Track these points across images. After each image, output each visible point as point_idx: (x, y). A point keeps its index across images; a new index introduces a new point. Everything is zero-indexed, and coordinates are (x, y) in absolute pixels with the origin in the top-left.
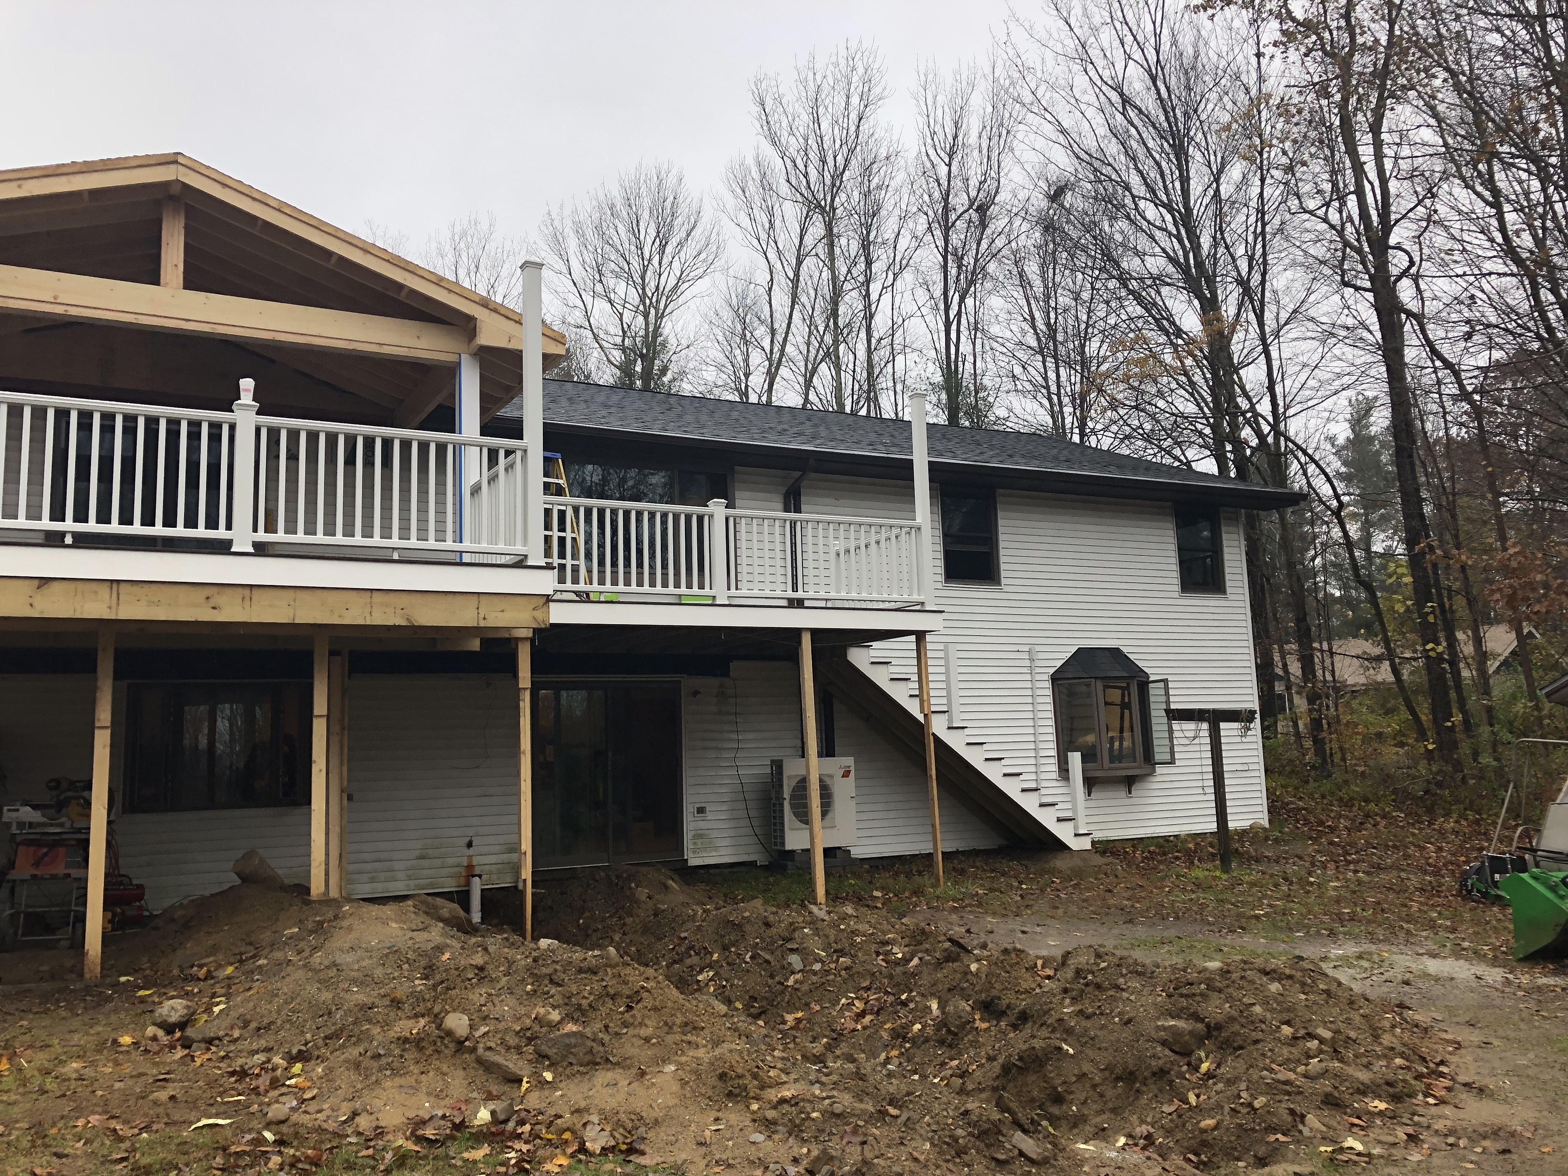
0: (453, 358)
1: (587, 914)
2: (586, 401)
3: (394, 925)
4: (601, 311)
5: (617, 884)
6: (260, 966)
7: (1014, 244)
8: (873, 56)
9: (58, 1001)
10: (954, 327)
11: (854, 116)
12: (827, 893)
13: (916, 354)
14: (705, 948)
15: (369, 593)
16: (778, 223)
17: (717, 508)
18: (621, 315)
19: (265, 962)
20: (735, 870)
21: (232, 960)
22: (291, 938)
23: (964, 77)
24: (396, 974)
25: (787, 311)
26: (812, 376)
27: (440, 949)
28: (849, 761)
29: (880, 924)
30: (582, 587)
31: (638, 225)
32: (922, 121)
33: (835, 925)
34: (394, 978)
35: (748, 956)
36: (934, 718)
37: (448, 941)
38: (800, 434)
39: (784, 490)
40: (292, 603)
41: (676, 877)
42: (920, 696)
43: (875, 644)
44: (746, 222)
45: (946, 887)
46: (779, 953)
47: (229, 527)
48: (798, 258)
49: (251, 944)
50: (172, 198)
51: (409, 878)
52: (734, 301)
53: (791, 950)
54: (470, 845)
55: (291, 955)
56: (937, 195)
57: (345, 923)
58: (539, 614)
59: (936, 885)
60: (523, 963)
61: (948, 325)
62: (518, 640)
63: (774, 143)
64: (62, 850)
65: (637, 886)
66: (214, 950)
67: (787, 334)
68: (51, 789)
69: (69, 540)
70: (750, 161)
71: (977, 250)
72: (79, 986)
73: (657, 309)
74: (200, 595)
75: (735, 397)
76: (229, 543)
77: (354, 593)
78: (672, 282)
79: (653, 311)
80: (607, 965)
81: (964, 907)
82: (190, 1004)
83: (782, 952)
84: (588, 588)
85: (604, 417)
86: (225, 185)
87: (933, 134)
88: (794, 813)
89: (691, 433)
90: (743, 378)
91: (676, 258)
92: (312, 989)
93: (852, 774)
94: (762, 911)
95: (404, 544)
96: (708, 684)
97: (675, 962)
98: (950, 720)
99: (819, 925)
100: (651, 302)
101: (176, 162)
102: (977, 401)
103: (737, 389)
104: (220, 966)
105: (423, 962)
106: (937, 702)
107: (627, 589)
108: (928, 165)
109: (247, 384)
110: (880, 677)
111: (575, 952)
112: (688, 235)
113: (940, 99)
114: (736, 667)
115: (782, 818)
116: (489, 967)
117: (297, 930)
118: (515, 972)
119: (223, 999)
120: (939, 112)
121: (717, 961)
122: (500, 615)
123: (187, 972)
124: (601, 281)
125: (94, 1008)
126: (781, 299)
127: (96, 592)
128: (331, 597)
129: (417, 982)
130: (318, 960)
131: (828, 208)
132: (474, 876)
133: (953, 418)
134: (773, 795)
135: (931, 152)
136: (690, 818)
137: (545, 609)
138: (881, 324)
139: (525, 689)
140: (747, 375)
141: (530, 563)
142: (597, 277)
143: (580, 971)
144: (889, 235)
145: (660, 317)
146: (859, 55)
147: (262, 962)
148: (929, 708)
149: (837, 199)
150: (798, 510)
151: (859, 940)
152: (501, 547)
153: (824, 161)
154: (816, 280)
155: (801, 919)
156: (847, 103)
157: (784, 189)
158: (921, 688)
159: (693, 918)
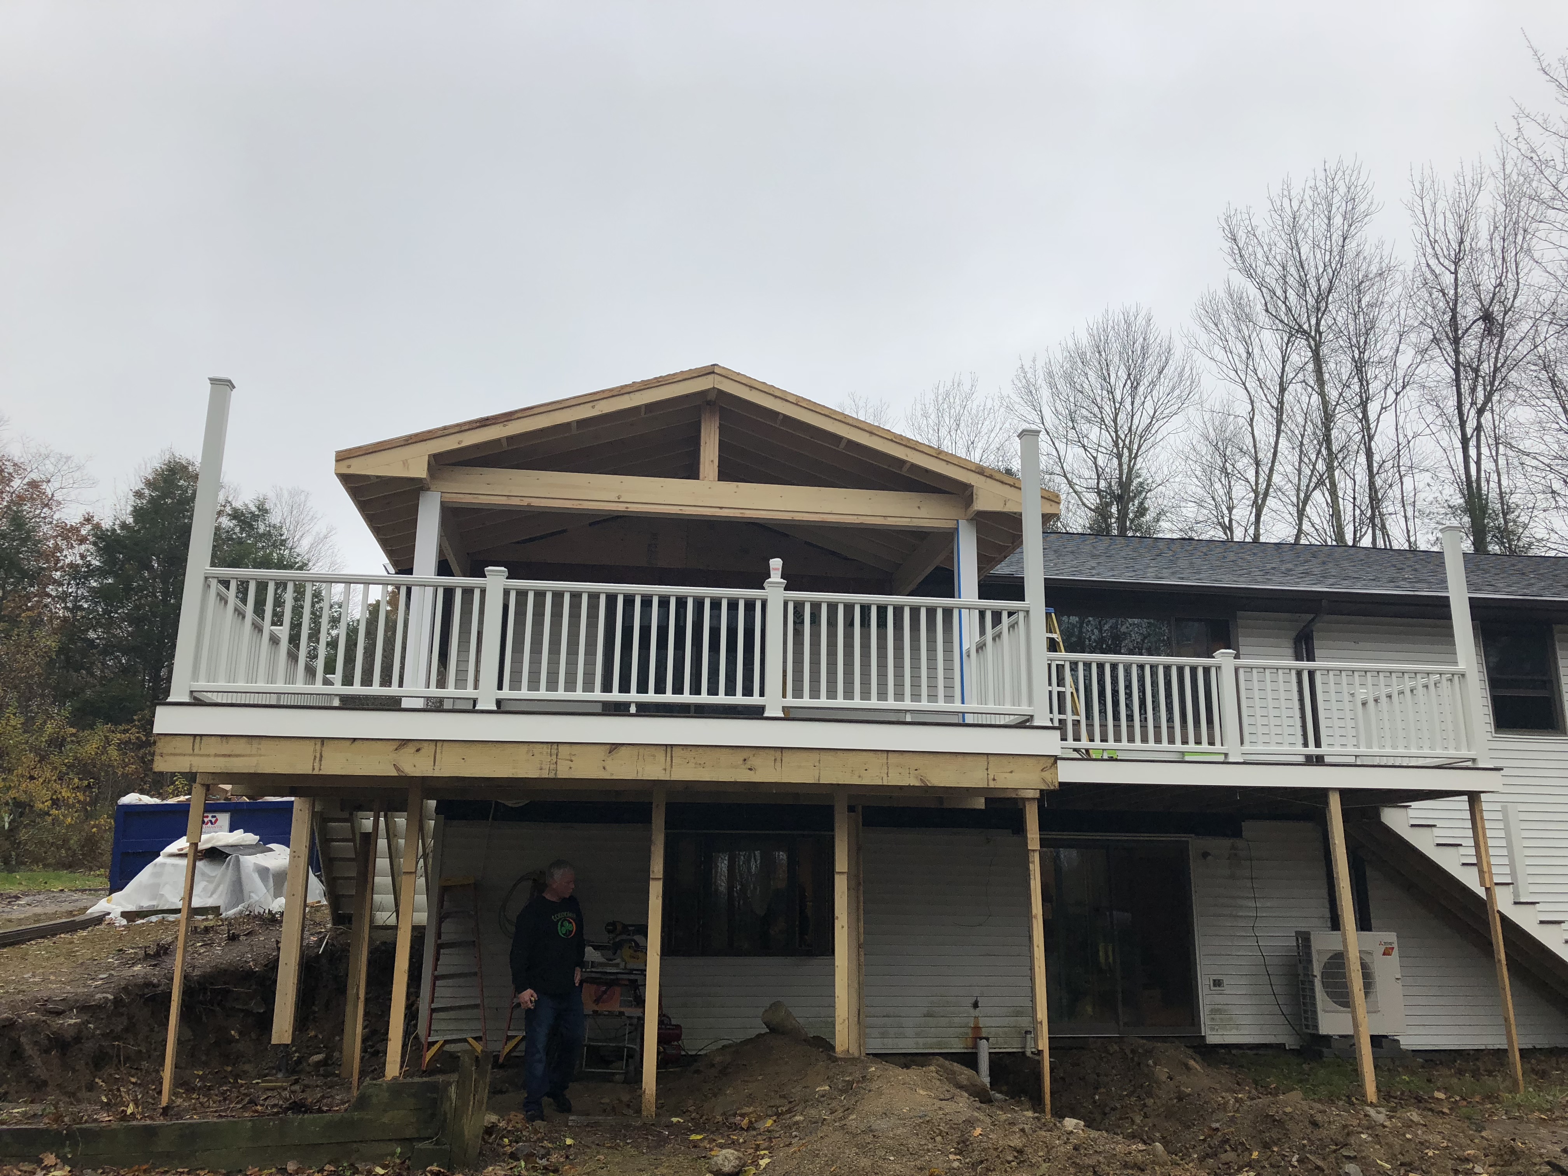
0: (950, 525)
1: (1103, 1090)
2: (1072, 552)
3: (921, 1092)
4: (1074, 457)
5: (1132, 1059)
6: (797, 1123)
7: (1541, 349)
8: (1356, 173)
9: (625, 1136)
10: (1473, 443)
11: (1337, 237)
12: (1379, 1090)
13: (1428, 475)
14: (1242, 1144)
15: (885, 755)
16: (1257, 351)
17: (1223, 658)
18: (1095, 458)
19: (802, 1118)
20: (1261, 1052)
21: (770, 1113)
22: (823, 1096)
23: (1468, 179)
24: (930, 1146)
25: (1272, 441)
26: (1305, 503)
27: (971, 1123)
28: (1391, 937)
29: (1456, 1136)
30: (1084, 743)
31: (1108, 370)
32: (1418, 231)
33: (1398, 1133)
34: (928, 1150)
35: (1294, 1159)
36: (1499, 892)
37: (976, 1114)
38: (1307, 573)
39: (1294, 634)
40: (817, 764)
41: (1198, 1058)
42: (1480, 865)
43: (1414, 804)
44: (1220, 355)
45: (1526, 1092)
46: (1332, 1158)
47: (762, 694)
48: (1281, 384)
49: (784, 1097)
50: (709, 403)
51: (918, 1035)
52: (1212, 435)
53: (1348, 1158)
54: (976, 1005)
55: (825, 1114)
56: (1442, 305)
57: (874, 1086)
58: (1047, 775)
59: (1514, 1088)
60: (1062, 1149)
61: (1465, 442)
62: (1024, 800)
63: (1250, 276)
64: (617, 990)
65: (1155, 1064)
66: (751, 1099)
67: (1273, 462)
68: (609, 932)
69: (633, 709)
70: (1222, 294)
71: (1496, 358)
72: (639, 1123)
73: (1130, 450)
74: (739, 757)
75: (1220, 535)
76: (762, 708)
77: (871, 754)
78: (1146, 420)
79: (1126, 452)
80: (1153, 1162)
81: (1554, 1120)
82: (741, 1155)
83: (1336, 1158)
84: (1090, 745)
85: (1093, 568)
86: (751, 387)
87: (1434, 243)
88: (1327, 993)
89: (1188, 579)
90: (1226, 512)
91: (1149, 397)
92: (851, 1152)
93: (1396, 951)
94: (1306, 1108)
95: (915, 706)
96: (1219, 845)
97: (1208, 1156)
98: (1516, 893)
99: (1379, 1131)
100: (1124, 444)
101: (713, 373)
102: (1506, 522)
103: (1220, 524)
104: (759, 1118)
105: (956, 1136)
106: (1500, 873)
107: (1131, 746)
108: (1429, 276)
109: (776, 563)
110: (1423, 842)
111: (1117, 1143)
112: (1160, 373)
113: (1441, 206)
114: (1249, 828)
115: (1313, 998)
116: (1029, 1150)
117: (827, 1088)
118: (1055, 1159)
119: (766, 1152)
120: (1440, 219)
121: (1258, 1161)
122: (1008, 775)
123: (732, 1120)
124: (1074, 428)
125: (656, 1148)
126: (1264, 429)
127: (654, 756)
128: (851, 758)
129: (951, 1157)
130: (854, 1124)
131: (1313, 333)
132: (981, 1038)
133: (1479, 544)
134: (1300, 971)
135: (1433, 262)
136: (1206, 991)
137: (1052, 770)
138: (1383, 445)
139: (1033, 851)
140: (1230, 509)
141: (1036, 723)
142: (1070, 424)
143: (1126, 1166)
144: (1386, 352)
145: (1133, 458)
146: (1340, 173)
147: (798, 1118)
148: (1491, 879)
149: (1323, 322)
150: (1311, 658)
151: (1430, 1154)
152: (1008, 707)
153: (1304, 284)
154: (1305, 406)
155: (1355, 1122)
156: (1329, 225)
157: (1262, 318)
158: (1478, 855)
159: (1223, 1107)
